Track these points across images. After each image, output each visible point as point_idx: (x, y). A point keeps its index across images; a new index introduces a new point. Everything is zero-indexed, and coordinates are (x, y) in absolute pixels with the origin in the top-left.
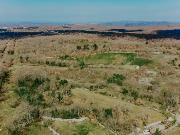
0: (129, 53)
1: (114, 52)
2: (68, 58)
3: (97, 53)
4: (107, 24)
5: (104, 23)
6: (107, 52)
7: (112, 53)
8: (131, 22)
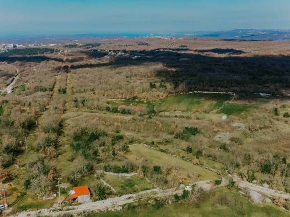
7: (198, 93)
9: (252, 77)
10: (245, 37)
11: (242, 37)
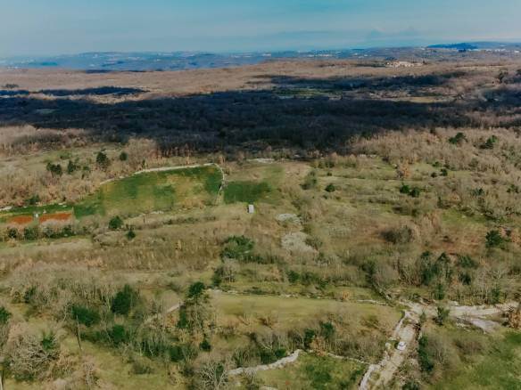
0: (196, 168)
1: (157, 169)
2: (40, 204)
3: (113, 179)
4: (44, 64)
5: (32, 61)
6: (139, 172)
7: (152, 172)
8: (116, 57)
9: (218, 133)
10: (108, 65)
11: (104, 66)
